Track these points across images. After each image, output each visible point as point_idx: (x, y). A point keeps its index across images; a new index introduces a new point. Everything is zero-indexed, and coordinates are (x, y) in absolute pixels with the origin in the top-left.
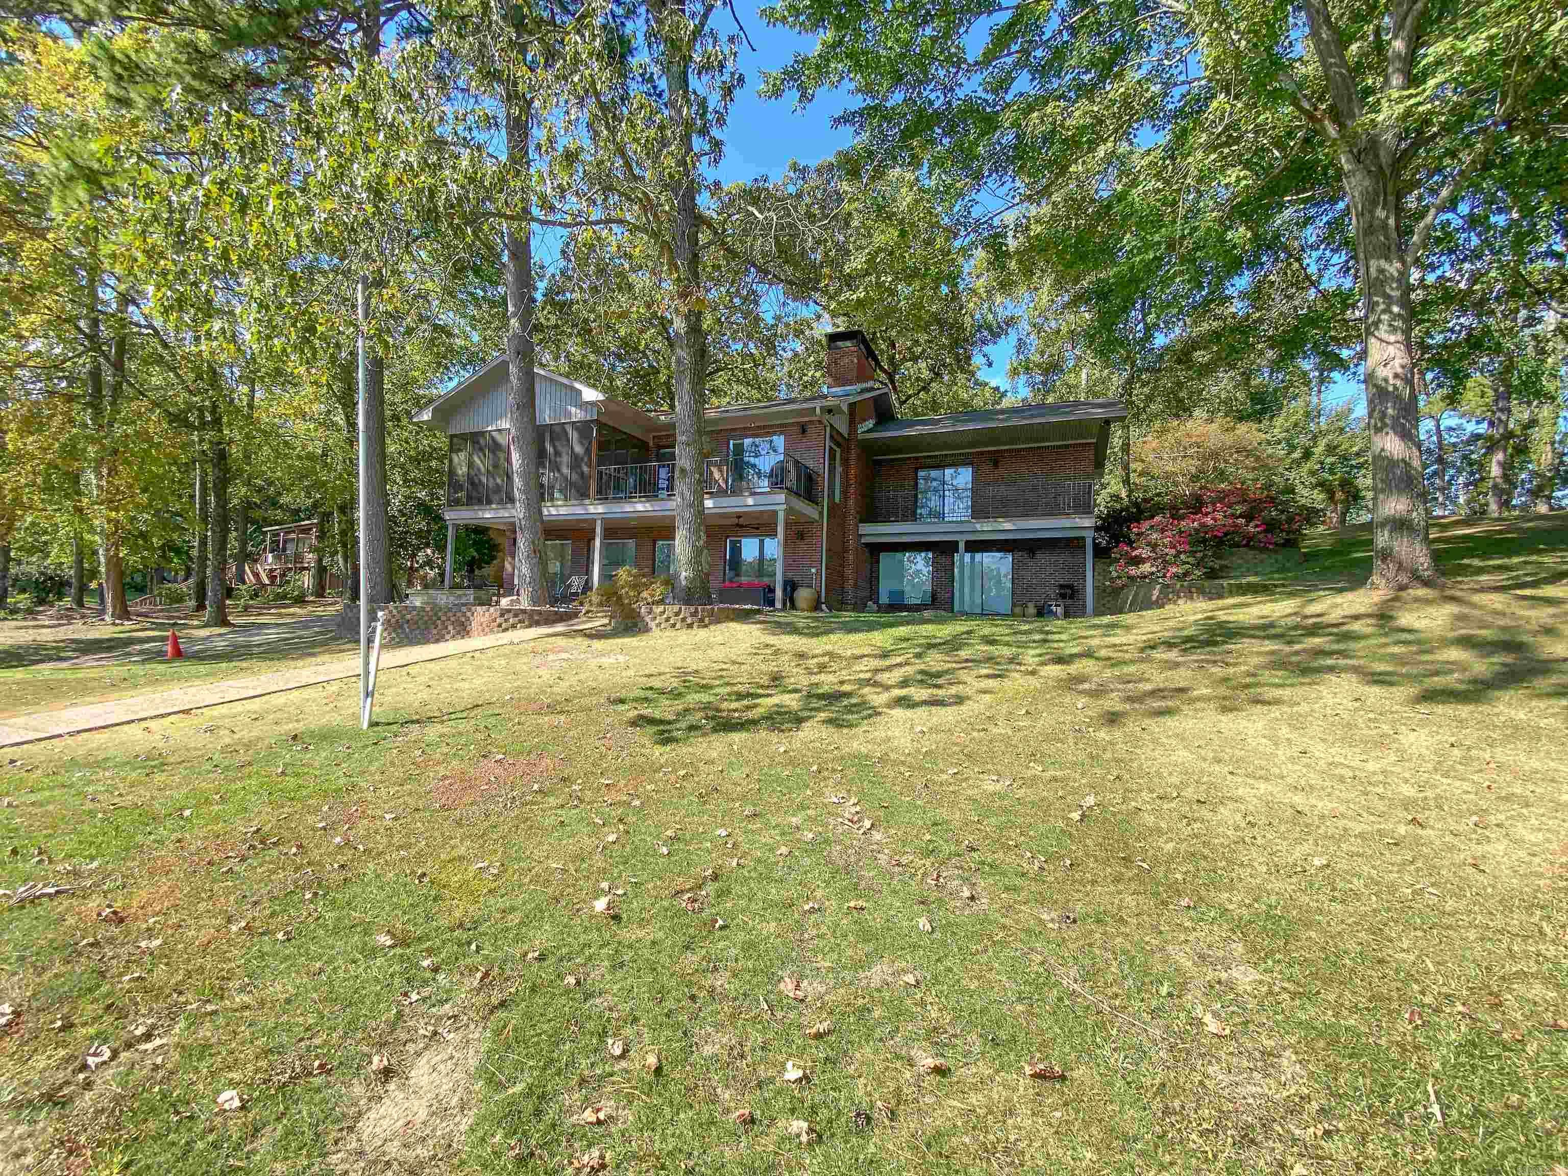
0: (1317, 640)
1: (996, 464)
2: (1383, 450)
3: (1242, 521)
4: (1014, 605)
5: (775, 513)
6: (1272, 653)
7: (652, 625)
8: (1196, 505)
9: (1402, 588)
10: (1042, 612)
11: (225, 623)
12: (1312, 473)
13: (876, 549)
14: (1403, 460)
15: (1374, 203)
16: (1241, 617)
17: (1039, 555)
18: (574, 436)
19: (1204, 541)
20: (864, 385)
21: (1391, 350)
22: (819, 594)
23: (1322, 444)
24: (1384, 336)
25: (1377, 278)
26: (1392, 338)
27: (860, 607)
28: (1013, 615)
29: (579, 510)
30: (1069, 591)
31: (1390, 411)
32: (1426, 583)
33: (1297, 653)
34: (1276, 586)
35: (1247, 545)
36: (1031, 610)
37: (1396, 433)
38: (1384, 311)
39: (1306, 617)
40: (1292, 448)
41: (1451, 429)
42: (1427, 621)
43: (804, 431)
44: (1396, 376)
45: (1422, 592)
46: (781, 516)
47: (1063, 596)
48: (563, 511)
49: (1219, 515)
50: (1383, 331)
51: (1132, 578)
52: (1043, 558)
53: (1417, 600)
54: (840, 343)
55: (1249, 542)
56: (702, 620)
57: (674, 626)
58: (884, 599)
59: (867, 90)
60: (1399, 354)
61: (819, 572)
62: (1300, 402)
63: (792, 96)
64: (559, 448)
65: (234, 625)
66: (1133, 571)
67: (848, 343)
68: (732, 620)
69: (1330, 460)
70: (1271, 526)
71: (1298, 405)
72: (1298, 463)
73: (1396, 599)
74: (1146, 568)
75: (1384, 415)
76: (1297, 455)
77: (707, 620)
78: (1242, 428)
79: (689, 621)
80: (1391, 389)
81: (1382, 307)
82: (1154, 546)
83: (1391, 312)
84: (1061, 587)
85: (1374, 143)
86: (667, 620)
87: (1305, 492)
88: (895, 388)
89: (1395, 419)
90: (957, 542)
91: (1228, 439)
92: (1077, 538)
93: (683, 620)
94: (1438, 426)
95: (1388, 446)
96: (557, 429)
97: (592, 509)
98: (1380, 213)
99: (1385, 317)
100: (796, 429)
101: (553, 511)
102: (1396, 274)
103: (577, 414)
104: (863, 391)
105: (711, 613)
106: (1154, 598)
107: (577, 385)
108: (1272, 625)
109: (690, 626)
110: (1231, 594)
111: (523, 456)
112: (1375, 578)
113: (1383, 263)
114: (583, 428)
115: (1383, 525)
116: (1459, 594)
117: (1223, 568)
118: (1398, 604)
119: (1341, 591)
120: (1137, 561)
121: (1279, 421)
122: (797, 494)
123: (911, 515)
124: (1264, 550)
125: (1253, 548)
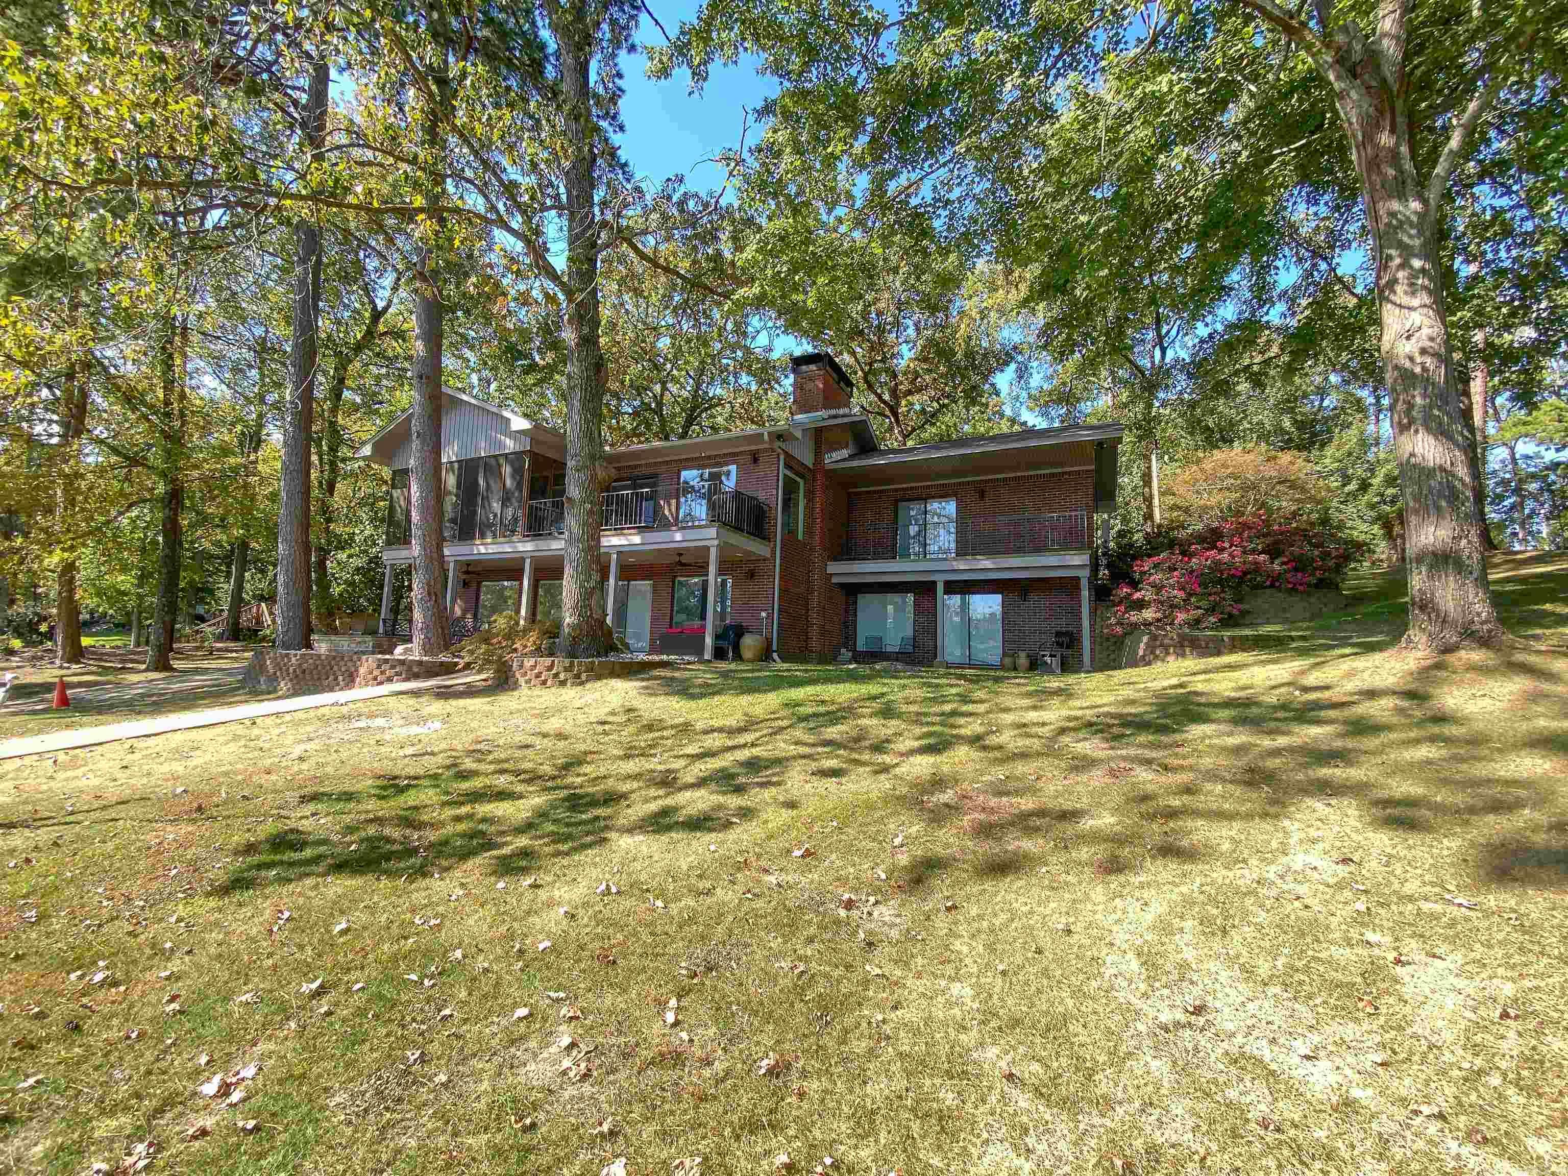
0: (1315, 731)
1: (982, 495)
2: (1412, 455)
3: (1262, 557)
4: (1004, 654)
5: (707, 548)
6: (1238, 750)
7: (522, 681)
8: (1212, 538)
9: (1448, 649)
10: (1035, 665)
11: (167, 668)
12: (1372, 506)
13: (853, 590)
14: (1442, 469)
15: (1378, 127)
16: (1216, 687)
17: (1033, 597)
18: (507, 470)
19: (1220, 581)
20: (833, 412)
21: (1416, 318)
22: (769, 642)
23: (1381, 473)
24: (1406, 300)
25: (1388, 225)
26: (1416, 302)
27: (829, 657)
28: (1002, 667)
29: (508, 548)
30: (1066, 640)
31: (1419, 400)
32: (1485, 642)
33: (1276, 752)
34: (1292, 639)
35: (1272, 586)
36: (1023, 660)
37: (1428, 430)
38: (1401, 266)
39: (1306, 689)
40: (1347, 479)
41: (1527, 457)
42: (1487, 702)
43: (755, 460)
44: (1423, 351)
45: (1476, 656)
46: (713, 553)
47: (1060, 645)
48: (492, 549)
49: (1237, 551)
50: (1400, 294)
51: (1135, 626)
52: (1036, 601)
53: (1472, 668)
54: (804, 368)
55: (1275, 582)
56: (578, 676)
57: (544, 683)
58: (861, 646)
59: (778, 69)
60: (1427, 322)
61: (770, 616)
62: (1353, 432)
63: (682, 74)
64: (492, 483)
65: (175, 670)
66: (1134, 617)
67: (813, 367)
68: (618, 676)
69: (1391, 491)
70: (1300, 565)
71: (1351, 436)
72: (1354, 495)
73: (1438, 666)
74: (1149, 614)
75: (1410, 406)
76: (1353, 486)
77: (584, 676)
78: (1285, 458)
79: (562, 676)
80: (1418, 370)
81: (1398, 261)
82: (1158, 588)
83: (1411, 267)
84: (1058, 634)
85: (1373, 56)
86: (538, 676)
87: (1364, 527)
88: (897, 421)
89: (1427, 410)
90: (934, 583)
91: (1270, 471)
92: (1072, 578)
93: (556, 675)
94: (1513, 454)
95: (1419, 450)
96: (493, 462)
97: (521, 547)
98: (1385, 139)
99: (1401, 275)
100: (749, 457)
101: (482, 550)
102: (1414, 219)
103: (510, 445)
104: (831, 417)
105: (590, 669)
106: (1141, 653)
107: (506, 414)
108: (1248, 703)
109: (563, 683)
110: (1233, 649)
111: (421, 487)
112: (1414, 633)
113: (1395, 205)
114: (515, 458)
115: (1419, 560)
116: (1532, 659)
117: (1244, 613)
118: (1443, 674)
119: (1371, 648)
120: (1141, 605)
121: (1329, 451)
122: (738, 529)
123: (889, 550)
124: (1293, 590)
125: (1279, 589)
